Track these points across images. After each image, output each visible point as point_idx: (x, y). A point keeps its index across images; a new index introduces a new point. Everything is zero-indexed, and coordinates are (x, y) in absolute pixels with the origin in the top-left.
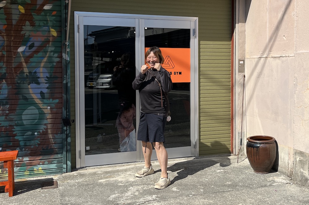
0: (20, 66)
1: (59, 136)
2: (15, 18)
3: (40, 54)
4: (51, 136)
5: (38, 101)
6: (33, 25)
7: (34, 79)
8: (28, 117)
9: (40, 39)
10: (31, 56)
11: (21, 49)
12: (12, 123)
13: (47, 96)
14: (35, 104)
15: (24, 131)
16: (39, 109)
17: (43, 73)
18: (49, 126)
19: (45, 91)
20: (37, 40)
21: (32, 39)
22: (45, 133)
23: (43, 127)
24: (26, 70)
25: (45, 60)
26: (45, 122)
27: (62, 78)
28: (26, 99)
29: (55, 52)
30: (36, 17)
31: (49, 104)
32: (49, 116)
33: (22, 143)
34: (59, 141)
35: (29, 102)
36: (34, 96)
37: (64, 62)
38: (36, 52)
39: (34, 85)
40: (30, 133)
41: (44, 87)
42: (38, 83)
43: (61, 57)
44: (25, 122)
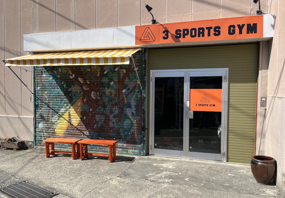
0: (123, 99)
1: (140, 136)
2: (122, 75)
3: (132, 93)
4: (136, 135)
5: (131, 117)
6: (129, 78)
7: (129, 106)
8: (126, 124)
9: (132, 86)
10: (128, 94)
11: (124, 91)
12: (119, 127)
13: (135, 114)
14: (129, 118)
15: (125, 131)
16: (131, 121)
17: (133, 103)
18: (136, 130)
19: (134, 112)
20: (131, 87)
21: (129, 86)
22: (133, 133)
23: (132, 130)
24: (126, 101)
25: (134, 96)
26: (134, 128)
27: (142, 106)
28: (125, 115)
29: (139, 92)
30: (131, 75)
31: (135, 119)
32: (135, 125)
33: (123, 137)
34: (140, 138)
35: (127, 117)
36: (129, 114)
37: (143, 97)
38: (131, 92)
39: (129, 109)
40: (127, 133)
41: (134, 110)
42: (131, 108)
43: (141, 95)
44: (125, 127)
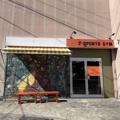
0: (58, 71)
1: (67, 89)
2: (57, 60)
3: (62, 68)
5: (62, 79)
6: (61, 61)
9: (62, 64)
11: (58, 67)
12: (56, 85)
17: (63, 73)
22: (63, 88)
27: (67, 74)
28: (59, 79)
29: (66, 67)
32: (64, 83)
33: (58, 90)
37: (68, 70)
42: (62, 75)
44: (59, 85)
